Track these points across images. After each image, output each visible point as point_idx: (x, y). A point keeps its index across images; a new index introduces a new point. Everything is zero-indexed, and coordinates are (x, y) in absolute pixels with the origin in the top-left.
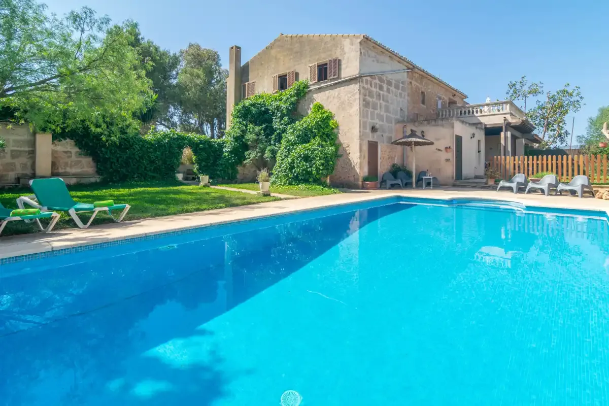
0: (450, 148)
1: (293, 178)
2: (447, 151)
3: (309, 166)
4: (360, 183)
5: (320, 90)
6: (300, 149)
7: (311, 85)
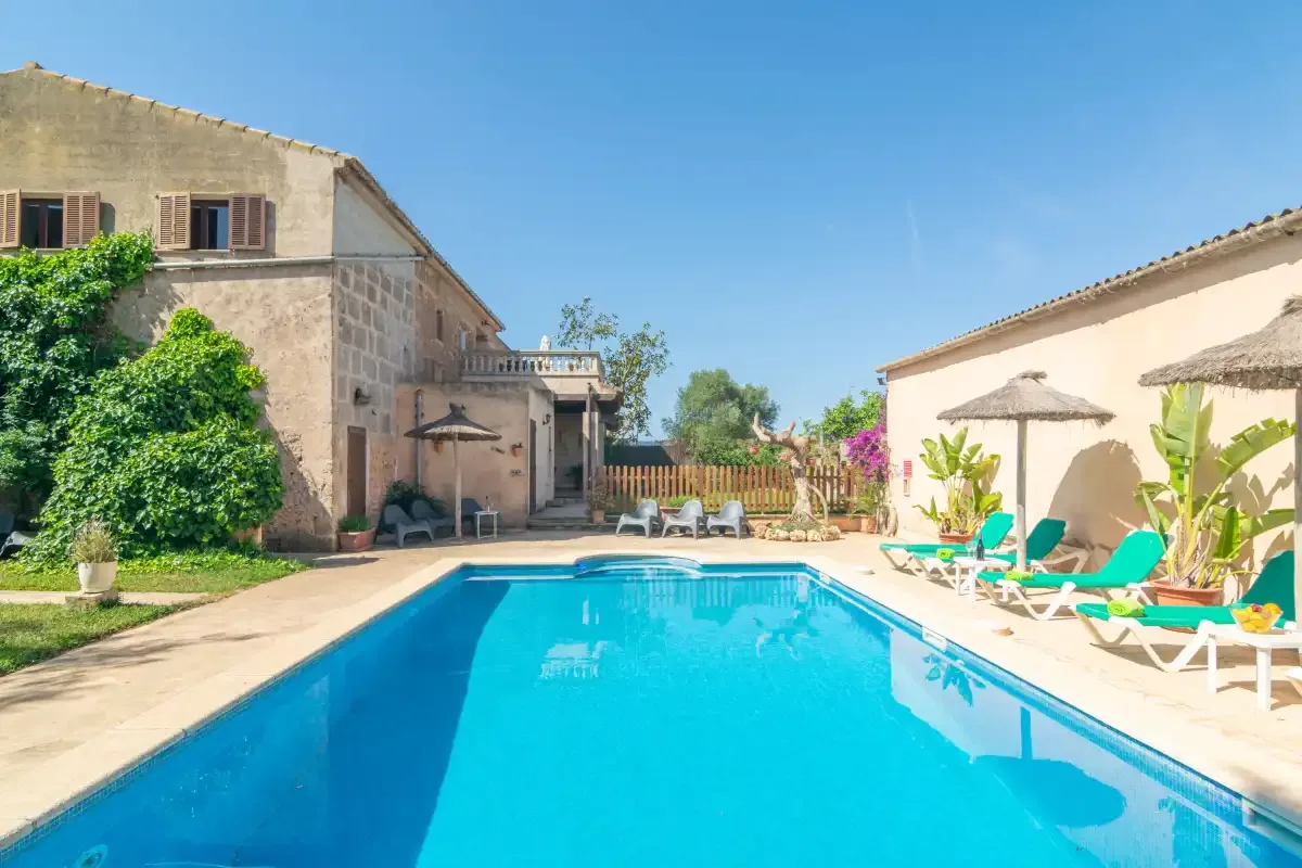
0: (520, 446)
1: (132, 537)
2: (514, 454)
3: (198, 500)
4: (333, 537)
5: (198, 273)
6: (159, 447)
7: (161, 253)
